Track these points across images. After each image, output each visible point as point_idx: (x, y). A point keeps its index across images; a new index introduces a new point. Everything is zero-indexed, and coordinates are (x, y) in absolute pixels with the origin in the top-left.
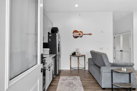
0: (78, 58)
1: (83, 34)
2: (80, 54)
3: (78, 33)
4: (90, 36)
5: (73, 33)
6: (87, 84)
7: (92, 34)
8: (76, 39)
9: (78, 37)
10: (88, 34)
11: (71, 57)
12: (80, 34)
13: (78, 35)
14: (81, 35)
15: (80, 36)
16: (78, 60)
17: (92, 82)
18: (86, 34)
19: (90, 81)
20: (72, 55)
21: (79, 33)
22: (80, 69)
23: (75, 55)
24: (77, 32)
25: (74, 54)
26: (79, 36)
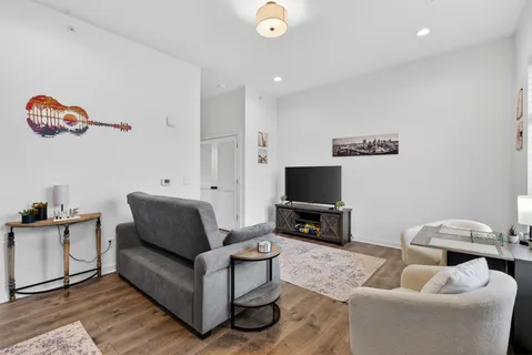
0: (67, 232)
1: (92, 123)
2: (74, 212)
3: (62, 115)
4: (124, 133)
5: (29, 107)
6: (132, 347)
7: (130, 128)
8: (49, 140)
9: (63, 130)
10: (116, 126)
11: (11, 235)
12: (71, 121)
13: (63, 123)
14: (79, 126)
15: (73, 128)
16: (66, 244)
17: (149, 324)
18: (106, 125)
19: (139, 322)
20: (24, 222)
21: (66, 112)
22: (73, 281)
23: (45, 218)
24: (57, 106)
25: (36, 216)
26: (67, 126)
